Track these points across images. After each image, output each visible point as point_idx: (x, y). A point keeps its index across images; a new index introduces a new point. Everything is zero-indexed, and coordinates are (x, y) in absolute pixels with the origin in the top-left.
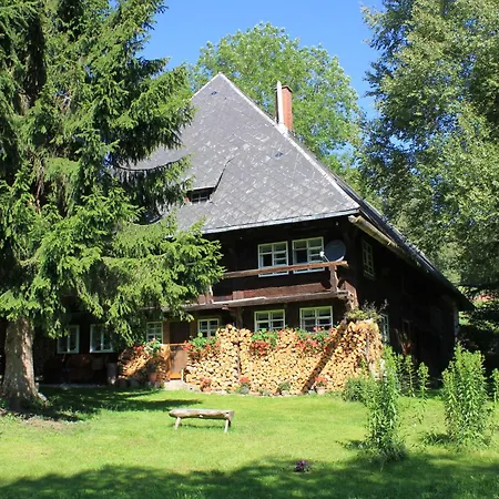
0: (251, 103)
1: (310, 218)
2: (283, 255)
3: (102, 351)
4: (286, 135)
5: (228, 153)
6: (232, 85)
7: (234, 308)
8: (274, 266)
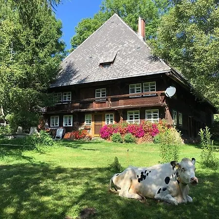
0: (128, 27)
1: (151, 74)
2: (139, 89)
3: (68, 126)
4: (142, 40)
5: (118, 47)
6: (120, 19)
7: (120, 110)
8: (136, 93)
